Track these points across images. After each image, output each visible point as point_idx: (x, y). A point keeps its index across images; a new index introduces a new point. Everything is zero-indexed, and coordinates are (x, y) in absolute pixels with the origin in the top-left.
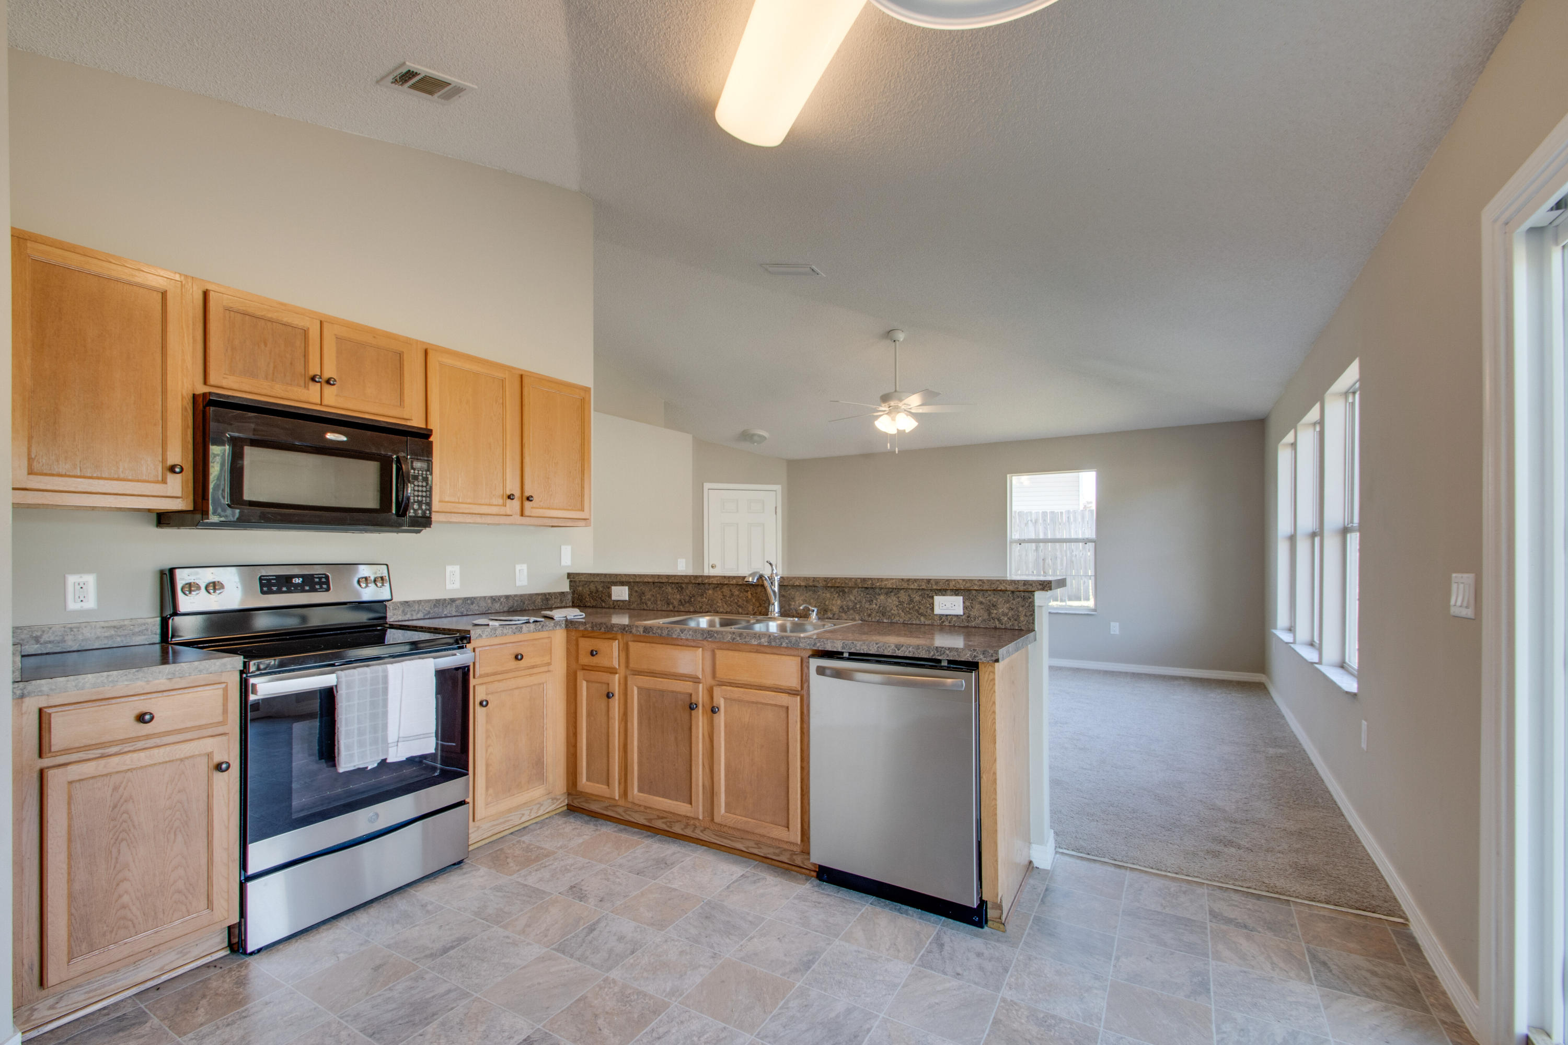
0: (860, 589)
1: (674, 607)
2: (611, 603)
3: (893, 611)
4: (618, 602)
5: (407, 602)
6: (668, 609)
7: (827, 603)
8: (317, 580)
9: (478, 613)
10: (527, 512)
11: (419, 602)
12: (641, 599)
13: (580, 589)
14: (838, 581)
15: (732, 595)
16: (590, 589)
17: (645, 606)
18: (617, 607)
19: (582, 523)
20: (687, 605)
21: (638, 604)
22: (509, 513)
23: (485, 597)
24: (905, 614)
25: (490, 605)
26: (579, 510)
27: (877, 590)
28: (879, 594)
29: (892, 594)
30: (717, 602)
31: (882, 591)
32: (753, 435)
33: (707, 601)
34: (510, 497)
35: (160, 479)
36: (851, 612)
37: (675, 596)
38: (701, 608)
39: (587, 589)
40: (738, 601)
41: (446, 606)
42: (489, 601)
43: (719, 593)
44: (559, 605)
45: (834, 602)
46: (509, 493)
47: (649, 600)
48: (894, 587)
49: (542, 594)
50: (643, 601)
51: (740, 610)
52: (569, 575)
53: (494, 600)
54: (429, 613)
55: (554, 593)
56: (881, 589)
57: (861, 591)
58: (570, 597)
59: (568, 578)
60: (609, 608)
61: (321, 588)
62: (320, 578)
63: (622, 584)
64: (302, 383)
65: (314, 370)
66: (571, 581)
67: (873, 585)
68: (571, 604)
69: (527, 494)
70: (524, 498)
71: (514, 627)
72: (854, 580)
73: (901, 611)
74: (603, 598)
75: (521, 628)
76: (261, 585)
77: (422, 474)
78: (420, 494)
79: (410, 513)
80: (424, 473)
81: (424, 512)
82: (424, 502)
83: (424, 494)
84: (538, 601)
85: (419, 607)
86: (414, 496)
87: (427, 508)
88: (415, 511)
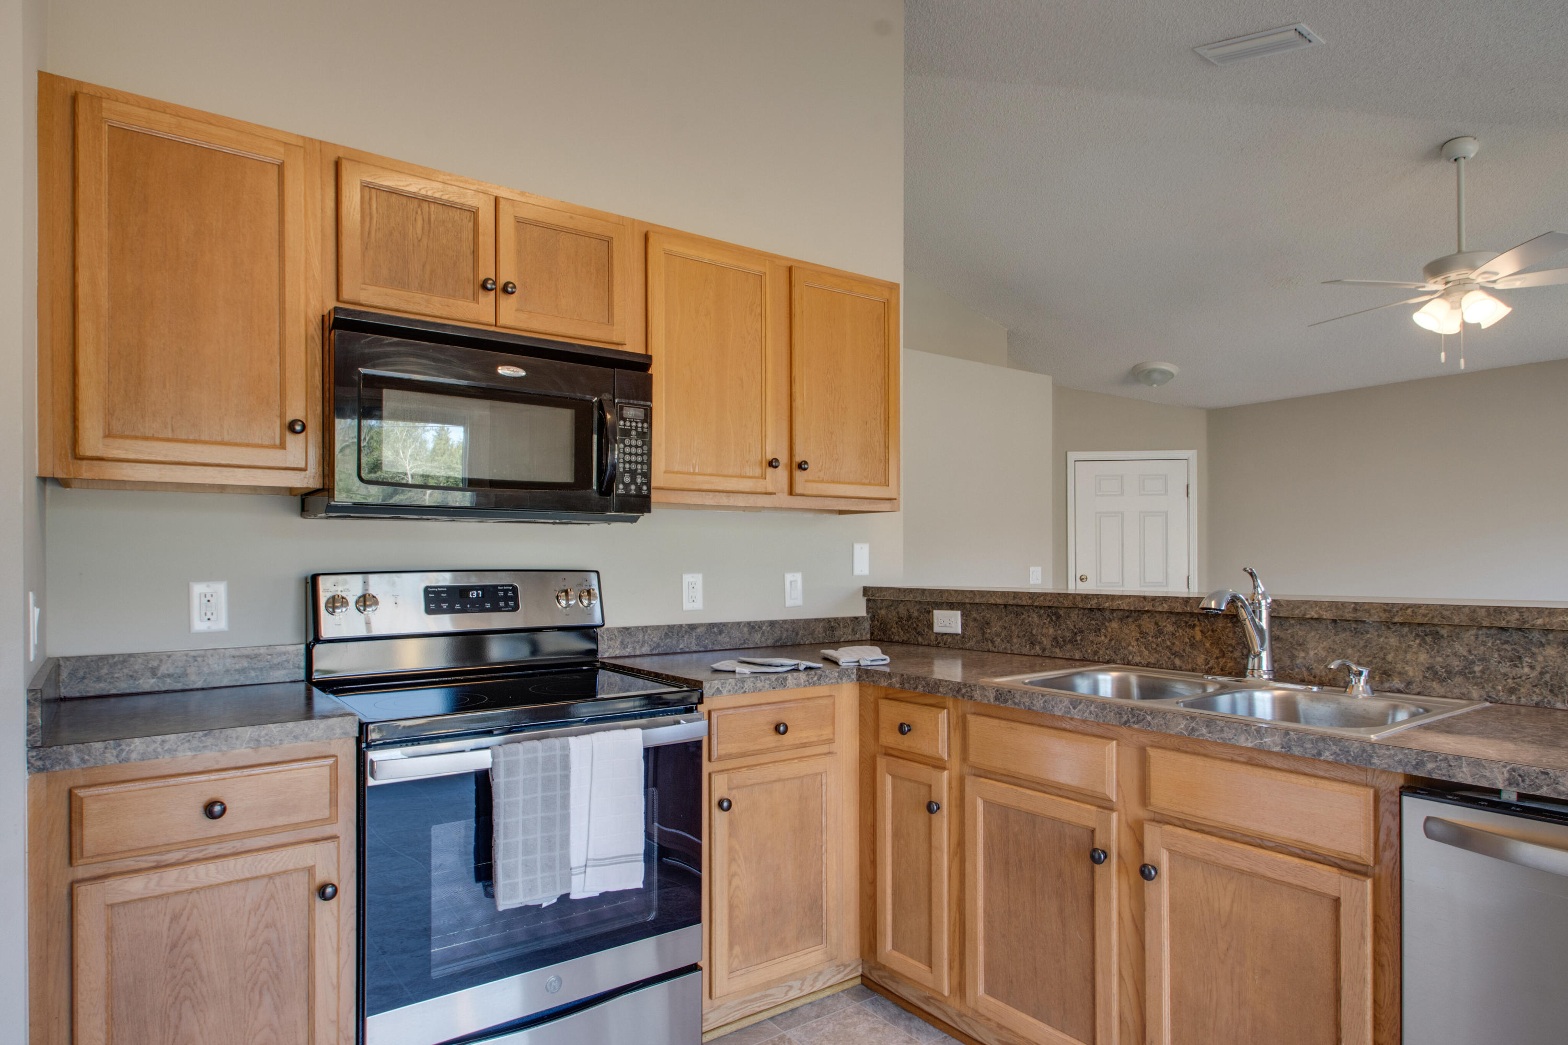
0: (1486, 630)
1: (1044, 650)
2: (933, 638)
4: (945, 637)
5: (627, 629)
6: (1032, 652)
7: (1392, 658)
8: (501, 594)
9: (729, 647)
10: (798, 489)
11: (644, 629)
12: (984, 634)
13: (883, 612)
15: (1160, 632)
16: (898, 613)
17: (990, 645)
18: (942, 645)
19: (885, 506)
20: (1069, 646)
21: (978, 642)
22: (770, 489)
23: (739, 624)
25: (747, 636)
26: (880, 484)
27: (1536, 634)
28: (1542, 644)
30: (1129, 644)
32: (1151, 371)
33: (1107, 641)
34: (773, 464)
35: (278, 442)
36: (1459, 680)
37: (1044, 631)
38: (1096, 653)
39: (894, 613)
40: (1173, 644)
41: (683, 636)
42: (746, 629)
43: (1133, 627)
44: (850, 638)
45: (1409, 656)
46: (770, 457)
47: (998, 635)
49: (824, 619)
50: (987, 636)
51: (1178, 662)
52: (866, 590)
53: (753, 627)
54: (658, 645)
55: (843, 618)
57: (1489, 635)
58: (867, 625)
59: (864, 595)
60: (929, 645)
61: (507, 605)
62: (506, 591)
63: (951, 606)
64: (470, 292)
65: (486, 271)
66: (868, 600)
67: (1524, 621)
68: (868, 636)
69: (798, 459)
70: (794, 465)
71: (774, 677)
74: (919, 629)
75: (786, 679)
76: (428, 601)
77: (637, 427)
78: (633, 458)
79: (618, 488)
80: (640, 425)
81: (639, 488)
82: (639, 471)
83: (639, 459)
84: (819, 631)
85: (644, 636)
86: (624, 462)
87: (645, 480)
88: (627, 486)
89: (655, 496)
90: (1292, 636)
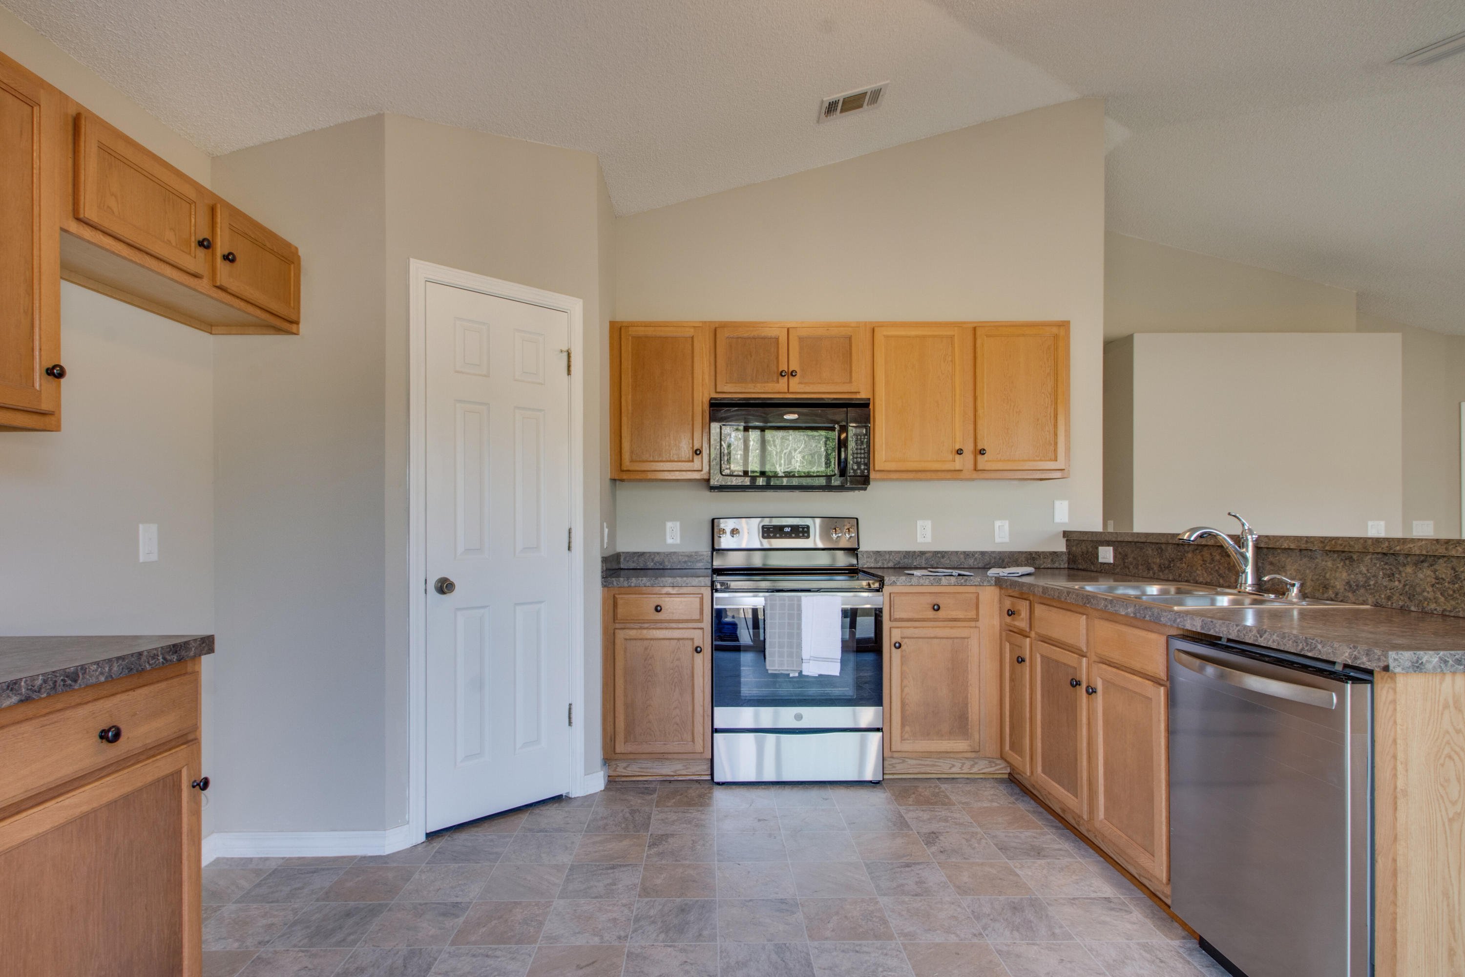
0: (1376, 556)
1: (1154, 574)
2: (1099, 566)
3: (1425, 594)
4: (1105, 565)
5: (878, 552)
6: (1148, 576)
7: (1328, 576)
8: (801, 529)
9: (949, 566)
10: (980, 467)
11: (890, 553)
12: (1124, 563)
13: (1074, 549)
14: (1340, 542)
15: (1213, 560)
16: (1082, 549)
17: (1127, 571)
18: (1103, 571)
19: (1058, 474)
20: (1167, 571)
21: (1121, 569)
22: (957, 468)
23: (957, 552)
24: (1446, 598)
25: (963, 560)
26: (1051, 460)
27: (1401, 558)
28: (1404, 565)
29: (1426, 565)
30: (1197, 569)
31: (1409, 559)
34: (959, 452)
35: (691, 459)
36: (1362, 591)
37: (1155, 560)
38: (1180, 575)
39: (1080, 549)
40: (1219, 568)
41: (916, 558)
42: (962, 556)
43: (1199, 557)
44: (1049, 566)
45: (1337, 575)
46: (957, 448)
47: (1131, 564)
48: (1424, 553)
49: (1026, 552)
50: (1126, 564)
51: (1221, 581)
52: (1066, 534)
53: (968, 555)
54: (899, 563)
55: (1043, 552)
56: (1407, 555)
57: (1377, 559)
58: (1065, 558)
59: (1064, 536)
60: (1096, 572)
61: (803, 536)
62: (803, 528)
63: (1108, 543)
64: (775, 379)
65: (783, 367)
66: (1067, 540)
67: (1391, 549)
68: (1066, 566)
69: (980, 447)
70: (978, 452)
71: (932, 578)
72: (1362, 541)
73: (1438, 595)
75: (940, 580)
76: (763, 532)
77: (861, 438)
78: (859, 456)
79: (849, 473)
80: (863, 437)
81: (863, 472)
82: (863, 462)
83: (863, 456)
84: (1022, 561)
85: (890, 557)
86: (853, 458)
87: (866, 467)
88: (855, 471)
89: (873, 475)
90: (1279, 562)
